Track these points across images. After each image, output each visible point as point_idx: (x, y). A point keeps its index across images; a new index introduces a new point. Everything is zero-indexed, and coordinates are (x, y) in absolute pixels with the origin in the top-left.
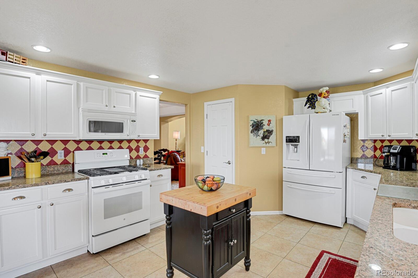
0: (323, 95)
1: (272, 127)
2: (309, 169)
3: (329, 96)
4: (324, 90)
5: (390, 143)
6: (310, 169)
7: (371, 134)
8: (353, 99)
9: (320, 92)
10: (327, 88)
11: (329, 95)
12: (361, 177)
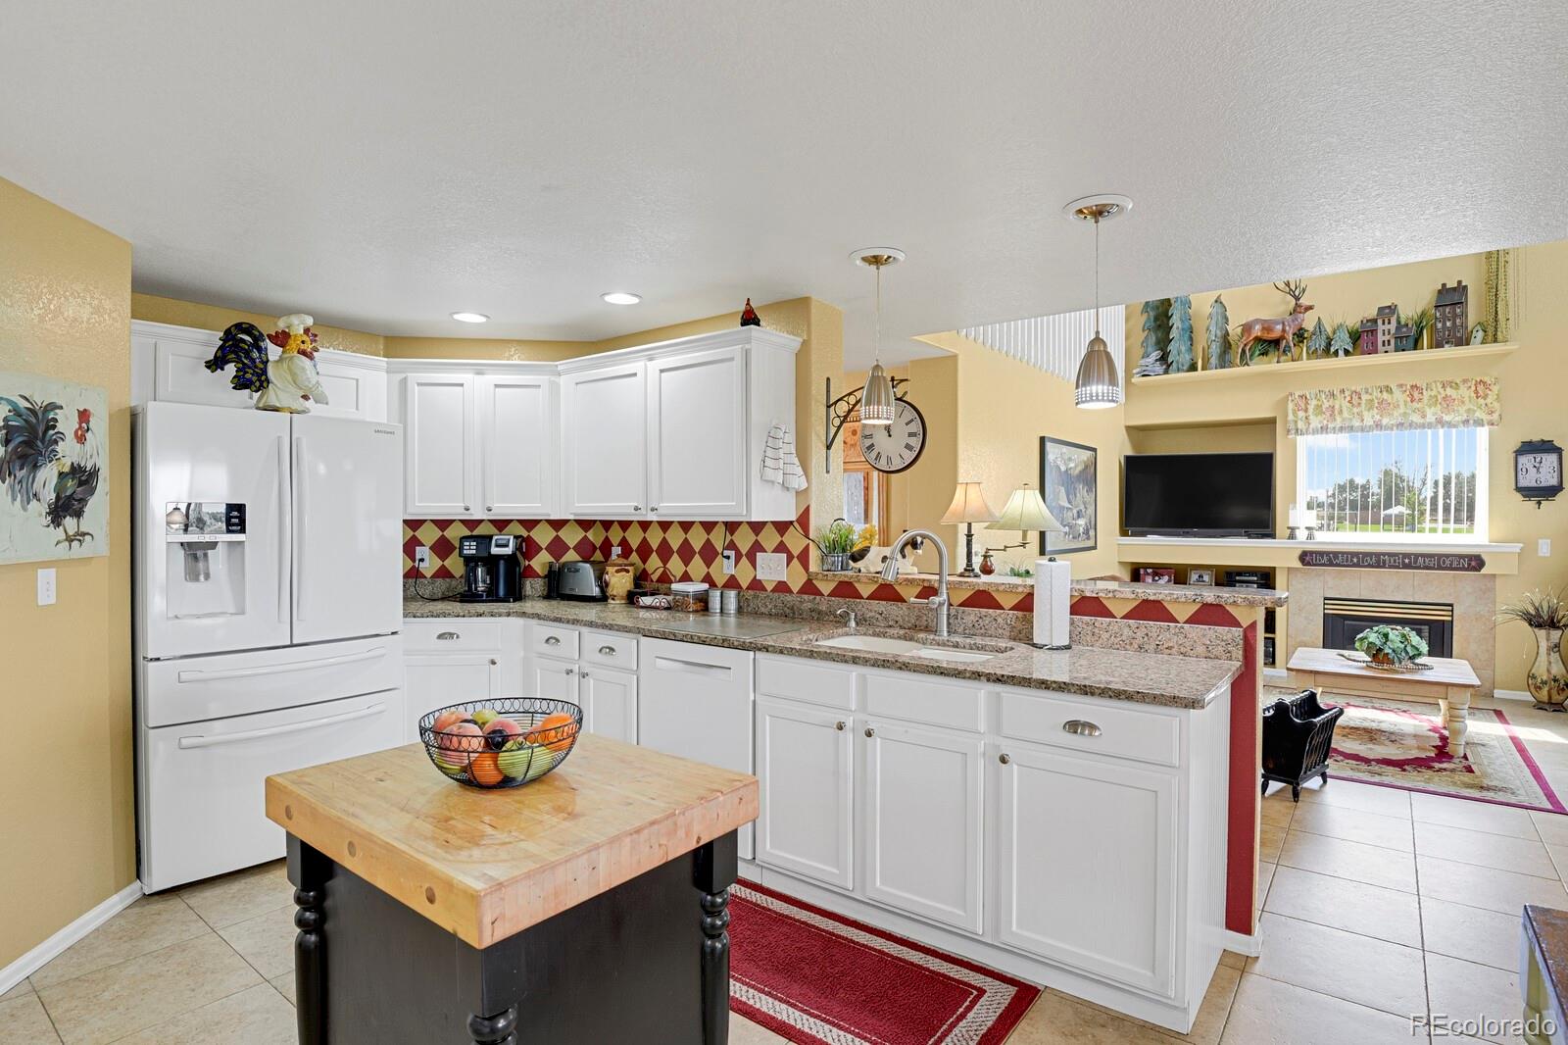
0: (293, 344)
1: (95, 452)
2: (289, 643)
3: (315, 354)
4: (298, 325)
5: (472, 531)
6: (295, 642)
7: (419, 502)
8: (357, 380)
9: (281, 325)
10: (309, 321)
11: (317, 350)
12: (436, 636)
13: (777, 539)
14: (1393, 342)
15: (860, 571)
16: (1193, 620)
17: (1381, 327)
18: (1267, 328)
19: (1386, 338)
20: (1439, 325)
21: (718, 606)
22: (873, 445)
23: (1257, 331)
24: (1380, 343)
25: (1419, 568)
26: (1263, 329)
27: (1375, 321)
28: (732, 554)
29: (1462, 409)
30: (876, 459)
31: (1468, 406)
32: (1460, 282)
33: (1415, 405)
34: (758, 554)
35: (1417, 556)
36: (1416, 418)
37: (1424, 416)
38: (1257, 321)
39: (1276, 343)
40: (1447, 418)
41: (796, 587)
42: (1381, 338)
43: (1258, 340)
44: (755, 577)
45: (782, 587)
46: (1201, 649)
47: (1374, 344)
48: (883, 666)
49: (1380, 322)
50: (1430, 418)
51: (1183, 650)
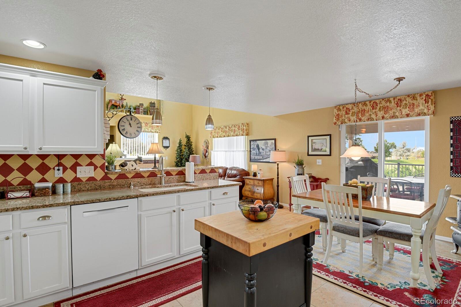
13: (89, 161)
14: (143, 112)
15: (126, 170)
16: (210, 172)
17: (140, 108)
18: (116, 102)
19: (142, 111)
20: (151, 110)
21: (62, 191)
22: (124, 129)
23: (113, 102)
24: (140, 112)
25: (149, 163)
26: (115, 102)
27: (139, 106)
28: (61, 168)
29: (155, 129)
30: (126, 134)
31: (156, 128)
32: (154, 102)
33: (147, 127)
34: (77, 167)
35: (148, 161)
36: (147, 130)
37: (148, 130)
38: (113, 100)
39: (116, 106)
40: (152, 131)
41: (99, 178)
42: (140, 111)
43: (113, 105)
44: (76, 176)
45: (91, 179)
46: (212, 178)
47: (139, 112)
48: (186, 191)
49: (140, 107)
50: (149, 131)
51: (210, 178)
